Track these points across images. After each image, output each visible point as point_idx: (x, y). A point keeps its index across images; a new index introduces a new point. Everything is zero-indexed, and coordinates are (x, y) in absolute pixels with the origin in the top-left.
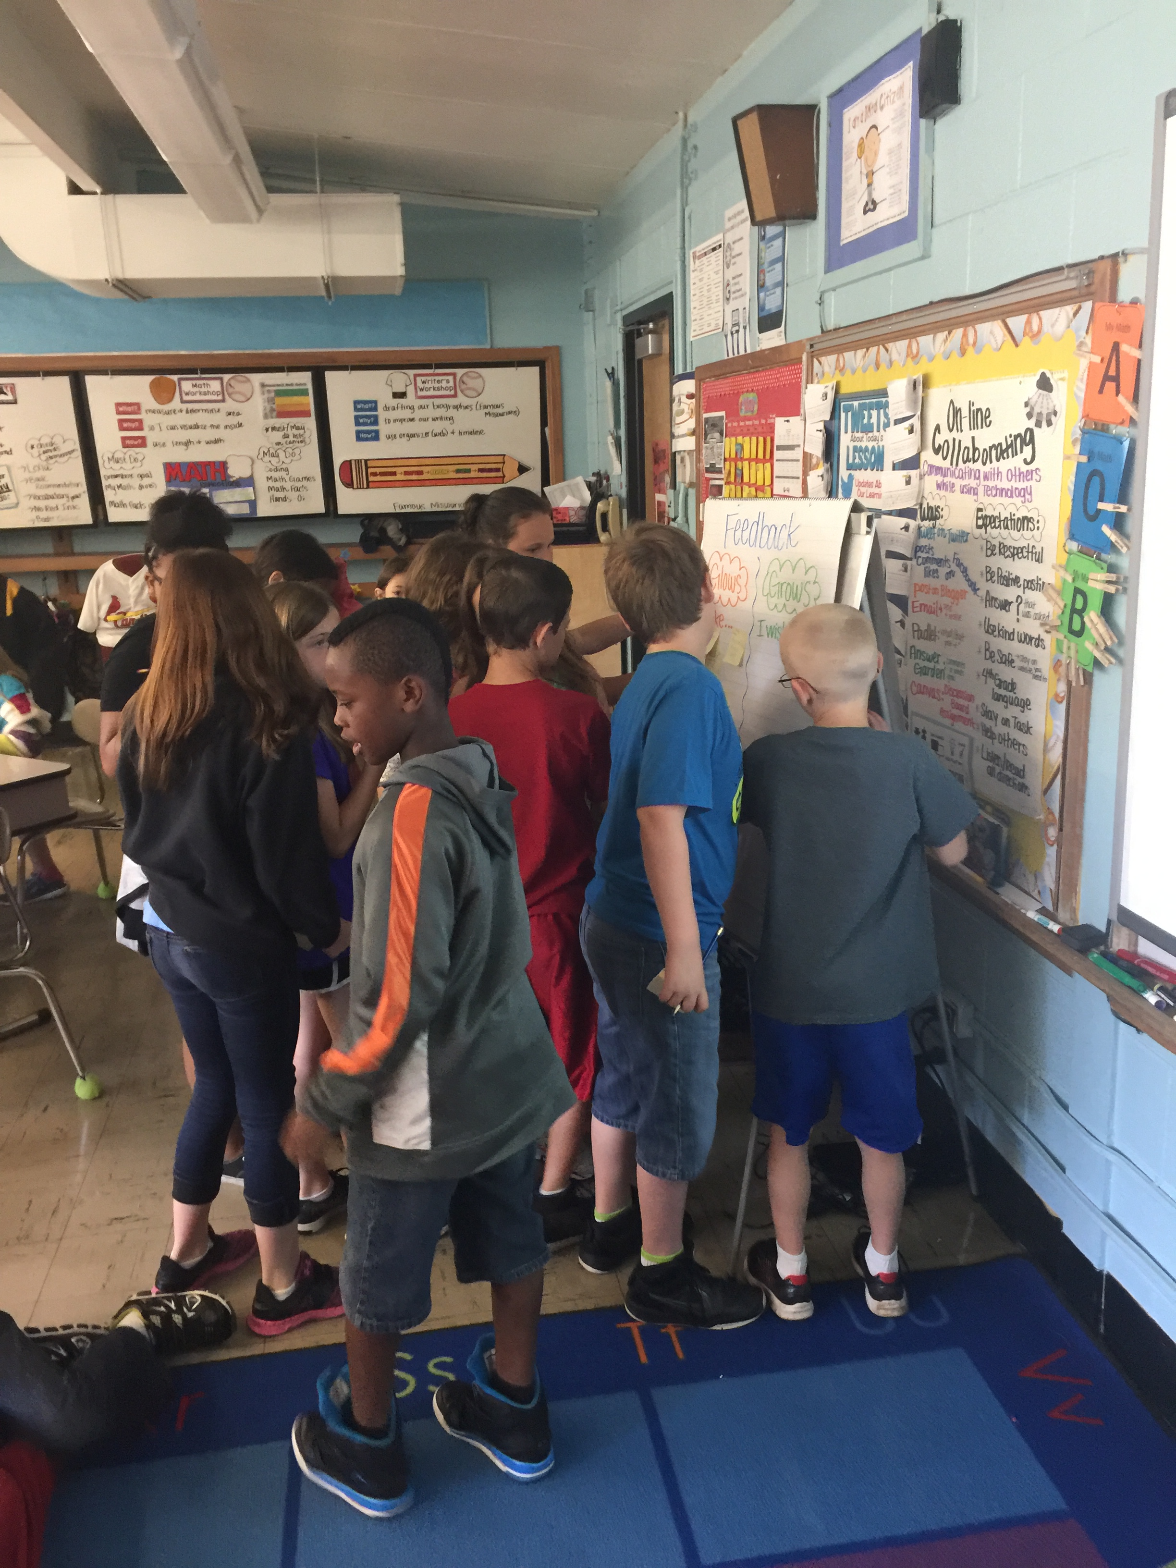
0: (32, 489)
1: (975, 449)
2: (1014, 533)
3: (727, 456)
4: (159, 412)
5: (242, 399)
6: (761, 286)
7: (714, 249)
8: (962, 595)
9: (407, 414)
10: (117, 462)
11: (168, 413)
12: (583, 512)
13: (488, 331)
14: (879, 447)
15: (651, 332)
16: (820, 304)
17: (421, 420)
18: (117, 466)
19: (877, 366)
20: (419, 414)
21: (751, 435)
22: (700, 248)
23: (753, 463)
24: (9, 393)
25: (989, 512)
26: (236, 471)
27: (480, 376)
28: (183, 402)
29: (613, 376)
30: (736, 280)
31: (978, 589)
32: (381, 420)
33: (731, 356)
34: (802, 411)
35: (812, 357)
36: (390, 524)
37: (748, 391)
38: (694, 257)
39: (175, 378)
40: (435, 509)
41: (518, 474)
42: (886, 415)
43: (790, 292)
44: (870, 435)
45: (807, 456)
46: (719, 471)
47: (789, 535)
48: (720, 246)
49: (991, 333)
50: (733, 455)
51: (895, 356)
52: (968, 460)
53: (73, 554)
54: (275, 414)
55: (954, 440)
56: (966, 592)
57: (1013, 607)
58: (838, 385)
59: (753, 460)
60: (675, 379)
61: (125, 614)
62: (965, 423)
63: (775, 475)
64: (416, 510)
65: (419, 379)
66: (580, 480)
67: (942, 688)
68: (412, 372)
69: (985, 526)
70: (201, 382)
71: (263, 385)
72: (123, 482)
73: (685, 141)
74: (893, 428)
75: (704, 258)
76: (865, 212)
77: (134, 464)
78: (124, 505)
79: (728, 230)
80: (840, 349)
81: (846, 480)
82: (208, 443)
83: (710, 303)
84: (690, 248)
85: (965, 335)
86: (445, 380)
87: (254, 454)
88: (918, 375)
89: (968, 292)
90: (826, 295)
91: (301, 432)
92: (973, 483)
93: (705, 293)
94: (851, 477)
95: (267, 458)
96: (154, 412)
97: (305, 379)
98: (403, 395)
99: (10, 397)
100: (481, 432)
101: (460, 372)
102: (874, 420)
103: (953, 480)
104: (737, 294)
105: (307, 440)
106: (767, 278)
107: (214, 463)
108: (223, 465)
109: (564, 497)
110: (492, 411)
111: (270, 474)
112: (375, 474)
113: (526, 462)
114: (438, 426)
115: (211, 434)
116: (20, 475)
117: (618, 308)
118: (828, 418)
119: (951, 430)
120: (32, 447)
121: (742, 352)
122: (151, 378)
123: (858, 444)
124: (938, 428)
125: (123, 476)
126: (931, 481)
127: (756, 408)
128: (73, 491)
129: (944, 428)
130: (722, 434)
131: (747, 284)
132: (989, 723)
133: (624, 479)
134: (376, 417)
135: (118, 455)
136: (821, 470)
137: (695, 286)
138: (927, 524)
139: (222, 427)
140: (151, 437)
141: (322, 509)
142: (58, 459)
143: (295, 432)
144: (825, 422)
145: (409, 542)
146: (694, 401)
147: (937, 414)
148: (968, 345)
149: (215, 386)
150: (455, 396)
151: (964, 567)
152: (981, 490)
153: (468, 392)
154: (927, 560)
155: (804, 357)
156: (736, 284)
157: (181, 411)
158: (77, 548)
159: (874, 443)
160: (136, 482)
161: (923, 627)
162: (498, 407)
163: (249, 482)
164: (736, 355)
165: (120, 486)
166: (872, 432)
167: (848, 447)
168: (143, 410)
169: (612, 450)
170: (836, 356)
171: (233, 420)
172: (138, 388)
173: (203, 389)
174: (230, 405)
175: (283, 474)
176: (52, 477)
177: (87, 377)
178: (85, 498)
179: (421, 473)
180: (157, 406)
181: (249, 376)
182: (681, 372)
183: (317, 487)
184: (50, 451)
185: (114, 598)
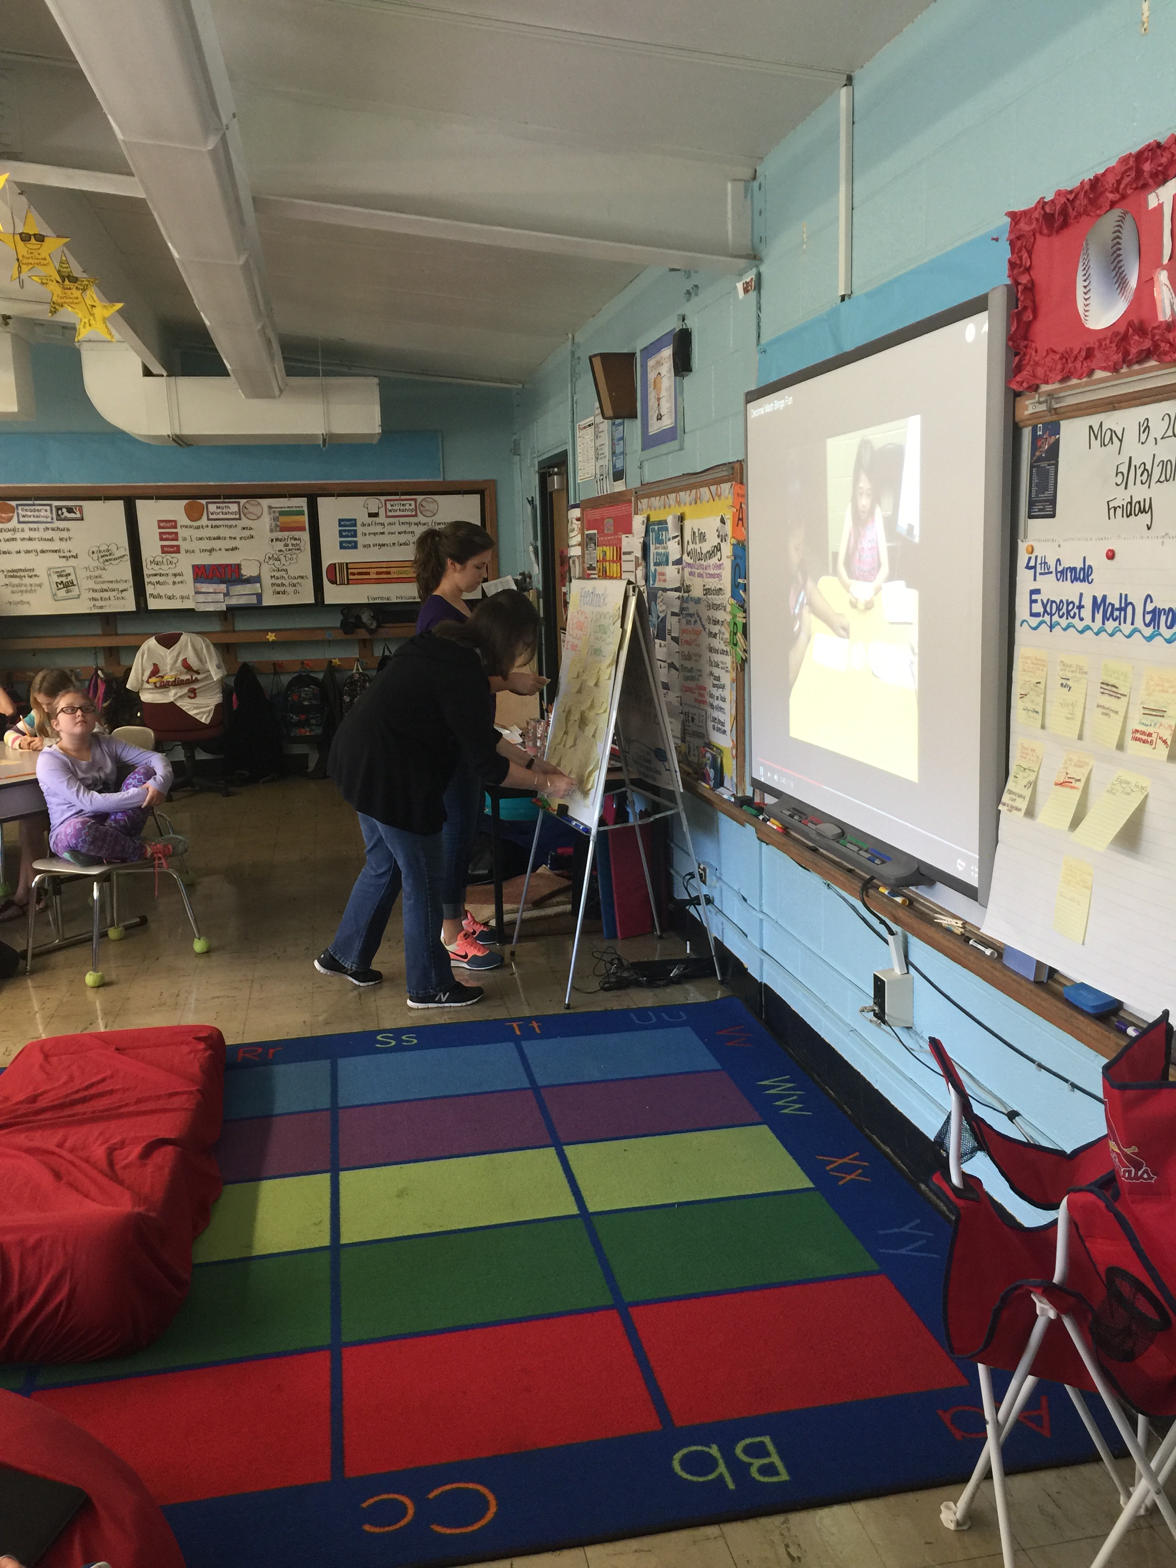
0: (91, 584)
2: (716, 597)
3: (598, 559)
4: (191, 527)
5: (254, 517)
6: (614, 453)
7: (590, 425)
9: (379, 529)
10: (157, 564)
11: (198, 528)
15: (555, 474)
16: (641, 468)
17: (389, 533)
18: (156, 567)
20: (387, 529)
21: (611, 545)
22: (582, 423)
23: (611, 563)
24: (78, 513)
25: (707, 587)
26: (247, 571)
27: (435, 501)
28: (209, 519)
29: (533, 503)
30: (602, 447)
31: (705, 628)
32: (359, 534)
33: (599, 494)
35: (636, 499)
36: (364, 613)
37: (608, 518)
38: (579, 429)
39: (204, 502)
40: (399, 601)
42: (666, 535)
43: (627, 458)
44: (662, 546)
45: (635, 557)
46: (594, 569)
47: (604, 599)
48: (593, 424)
49: (705, 493)
50: (601, 558)
51: (671, 501)
53: (116, 634)
54: (278, 528)
55: (694, 549)
57: (717, 636)
58: (648, 518)
59: (611, 561)
60: (569, 507)
61: (162, 677)
62: (697, 539)
63: (623, 570)
64: (385, 601)
65: (388, 503)
67: (695, 686)
68: (383, 498)
69: (707, 594)
70: (224, 505)
71: (270, 507)
72: (161, 579)
73: (573, 353)
75: (584, 430)
76: (658, 419)
77: (170, 566)
78: (161, 597)
79: (597, 415)
80: (648, 496)
81: (653, 572)
82: (227, 550)
84: (577, 422)
85: (695, 493)
86: (408, 504)
87: (262, 559)
88: (679, 513)
89: (697, 471)
90: (643, 463)
91: (298, 542)
93: (585, 452)
94: (655, 570)
95: (271, 562)
96: (186, 527)
97: (302, 502)
98: (376, 515)
99: (78, 515)
101: (420, 498)
102: (664, 537)
104: (602, 456)
105: (302, 549)
106: (616, 449)
107: (231, 565)
108: (238, 567)
111: (273, 574)
112: (353, 574)
114: (403, 538)
115: (231, 544)
116: (82, 574)
117: (536, 455)
119: (692, 543)
120: (93, 553)
121: (605, 493)
122: (185, 502)
123: (658, 551)
125: (161, 575)
127: (612, 529)
128: (121, 586)
130: (595, 545)
131: (607, 451)
132: (711, 701)
133: (541, 577)
134: (355, 531)
135: (159, 559)
137: (579, 448)
138: (686, 595)
139: (238, 538)
140: (184, 545)
141: (312, 601)
142: (112, 562)
143: (294, 542)
145: (379, 626)
146: (580, 522)
147: (688, 536)
148: (697, 499)
149: (234, 508)
150: (416, 516)
151: (700, 617)
153: (425, 513)
154: (686, 615)
155: (633, 499)
156: (602, 449)
157: (208, 526)
158: (119, 631)
160: (171, 579)
161: (686, 653)
163: (257, 579)
164: (602, 494)
165: (158, 583)
166: (663, 544)
167: (653, 552)
168: (179, 526)
169: (533, 558)
170: (647, 499)
171: (247, 533)
172: (175, 510)
173: (224, 510)
174: (245, 522)
175: (283, 574)
176: (107, 576)
177: (137, 501)
178: (131, 591)
179: (389, 573)
180: (189, 523)
181: (260, 500)
182: (573, 503)
183: (309, 584)
184: (106, 556)
185: (155, 665)
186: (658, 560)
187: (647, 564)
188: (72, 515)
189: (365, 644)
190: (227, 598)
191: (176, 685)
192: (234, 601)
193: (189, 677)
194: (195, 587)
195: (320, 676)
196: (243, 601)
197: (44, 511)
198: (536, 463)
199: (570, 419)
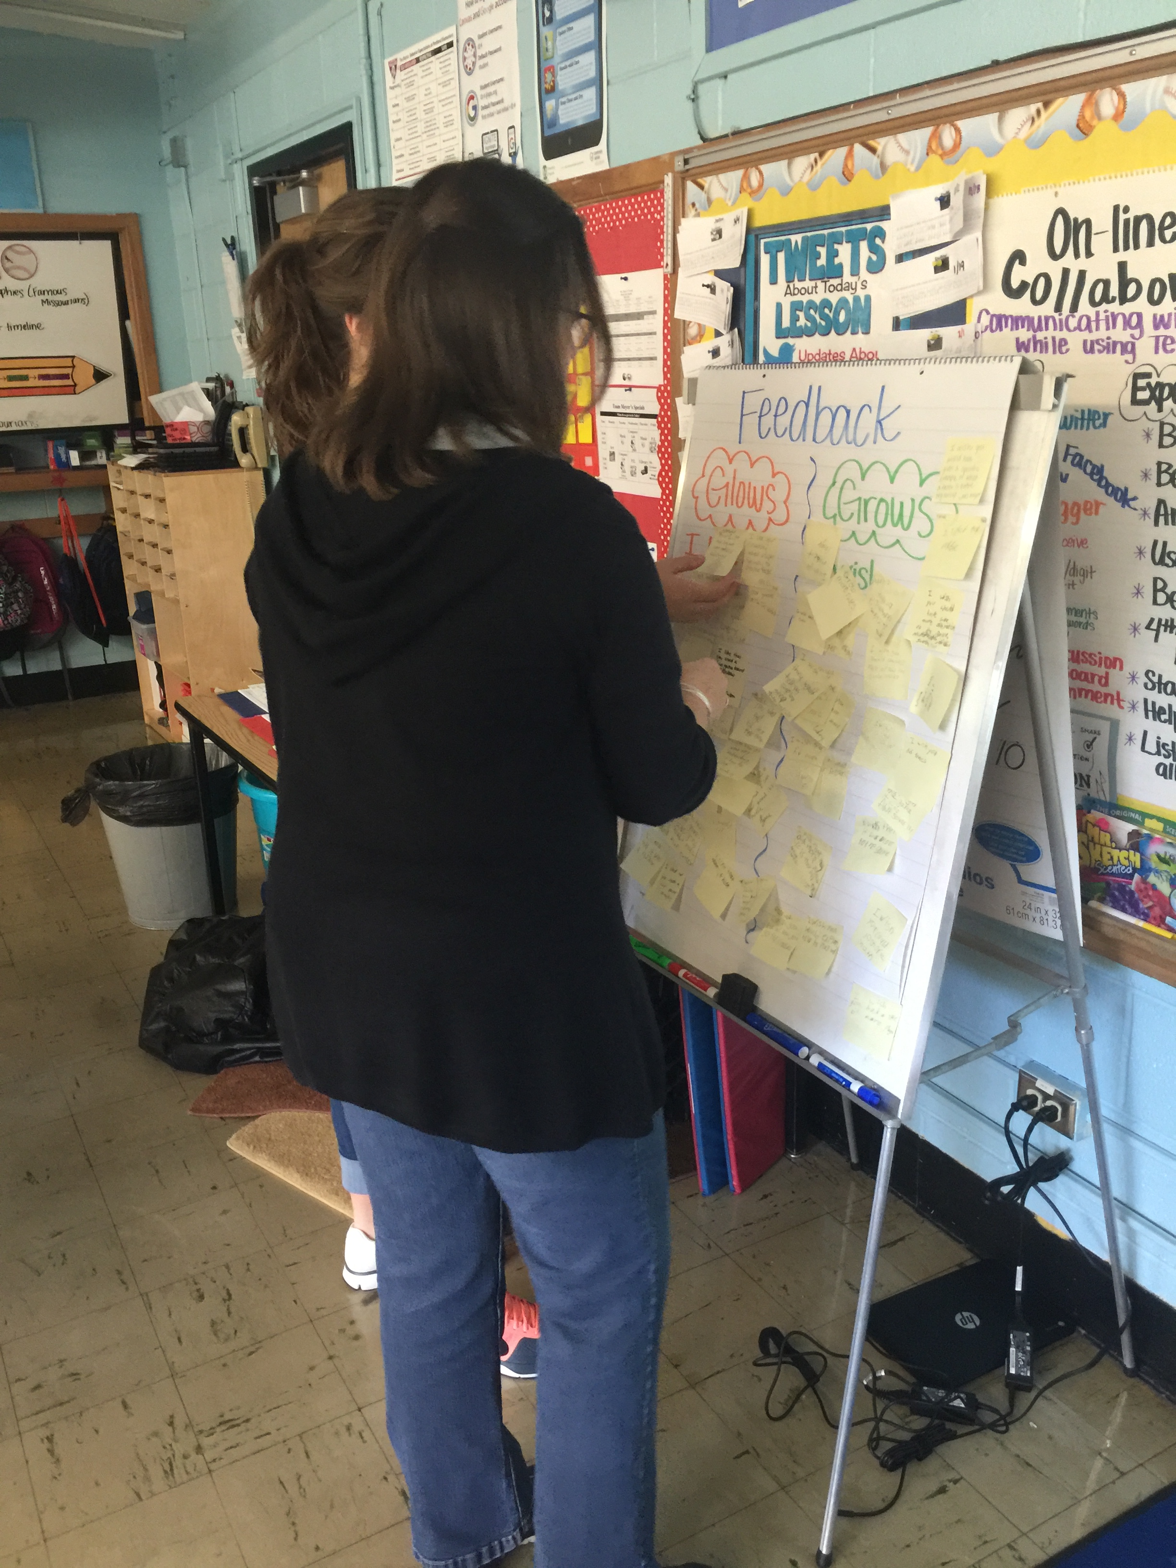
1: (1127, 281)
6: (547, 90)
7: (437, 51)
8: (1093, 508)
12: (207, 429)
13: (38, 190)
14: (857, 299)
15: (303, 183)
16: (693, 100)
19: (849, 176)
22: (404, 55)
25: (1169, 378)
27: (31, 251)
29: (236, 246)
30: (491, 89)
31: (1135, 499)
34: (666, 260)
35: (684, 180)
38: (393, 67)
41: (93, 381)
44: (835, 282)
45: (677, 324)
47: (879, 422)
48: (450, 45)
51: (894, 157)
52: (1106, 298)
55: (1066, 272)
56: (1098, 504)
62: (1100, 241)
66: (196, 387)
74: (893, 267)
75: (416, 68)
79: (469, 19)
80: (751, 161)
81: (774, 351)
83: (431, 128)
84: (383, 57)
90: (701, 89)
92: (1122, 335)
93: (420, 114)
94: (788, 347)
100: (38, 327)
101: (2, 245)
102: (843, 259)
103: (1060, 334)
104: (494, 109)
106: (558, 78)
109: (178, 410)
110: (50, 297)
113: (104, 366)
117: (238, 156)
118: (731, 265)
119: (1054, 256)
123: (805, 298)
124: (1018, 257)
126: (997, 341)
129: (1037, 254)
131: (514, 88)
136: (716, 341)
137: (397, 109)
144: (726, 273)
148: (1100, 118)
151: (1094, 466)
152: (1144, 345)
153: (14, 272)
155: (668, 179)
159: (845, 294)
162: (58, 292)
166: (841, 276)
167: (779, 306)
170: (740, 173)
186: (802, 322)
187: (740, 333)
198: (240, 174)
199: (363, 52)
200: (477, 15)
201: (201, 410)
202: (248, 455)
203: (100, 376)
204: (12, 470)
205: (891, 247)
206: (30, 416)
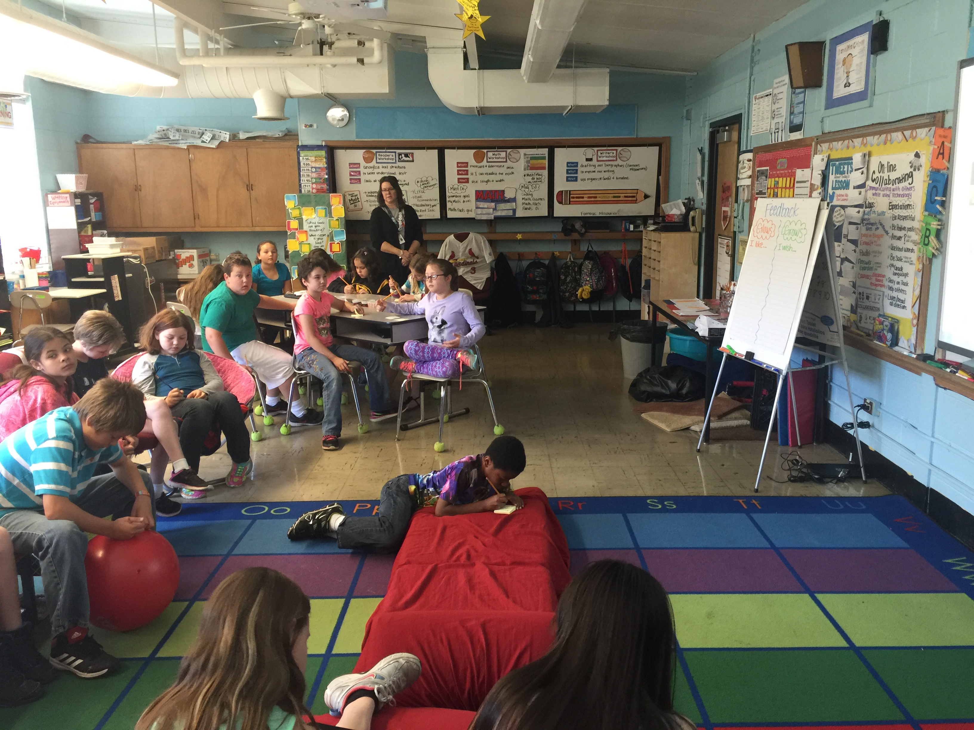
1: (889, 180)
2: (904, 211)
3: (769, 187)
4: (476, 166)
5: (515, 161)
6: (792, 113)
7: (767, 96)
8: (882, 236)
9: (592, 169)
10: (455, 190)
11: (480, 167)
12: (681, 217)
13: (636, 129)
14: (847, 180)
15: (727, 131)
16: (822, 122)
17: (598, 172)
18: (454, 192)
19: (848, 147)
20: (598, 169)
21: (783, 177)
22: (759, 95)
23: (784, 190)
24: (411, 157)
25: (894, 203)
26: (508, 195)
27: (629, 151)
28: (488, 162)
29: (702, 151)
30: (779, 110)
31: (889, 233)
32: (579, 172)
33: (773, 142)
34: (811, 166)
35: (817, 144)
36: (577, 223)
37: (782, 158)
38: (755, 98)
39: (485, 151)
40: (601, 215)
41: (644, 199)
42: (851, 168)
43: (806, 116)
44: (844, 175)
45: (812, 185)
48: (770, 94)
49: (897, 136)
50: (773, 186)
51: (856, 144)
52: (886, 184)
54: (529, 168)
55: (881, 176)
57: (903, 239)
58: (829, 156)
59: (784, 188)
60: (740, 153)
61: (456, 260)
62: (886, 170)
64: (592, 215)
65: (599, 152)
66: (680, 202)
67: (872, 274)
68: (596, 149)
69: (893, 208)
70: (497, 153)
71: (525, 155)
72: (457, 199)
73: (753, 47)
74: (854, 173)
75: (761, 99)
76: (845, 87)
77: (462, 191)
78: (455, 210)
79: (775, 88)
80: (831, 141)
81: (831, 194)
82: (497, 181)
83: (763, 118)
84: (753, 94)
85: (887, 137)
86: (612, 153)
87: (517, 187)
88: (866, 151)
89: (888, 121)
90: (825, 119)
91: (541, 177)
92: (888, 193)
93: (760, 114)
94: (834, 193)
95: (523, 189)
96: (474, 166)
97: (545, 151)
98: (591, 160)
99: (411, 159)
100: (627, 178)
101: (619, 149)
102: (846, 169)
103: (879, 192)
104: (779, 116)
105: (543, 181)
106: (795, 110)
107: (499, 191)
108: (503, 192)
109: (672, 210)
110: (633, 168)
111: (524, 197)
112: (573, 198)
113: (648, 193)
114: (606, 175)
115: (499, 177)
117: (708, 119)
118: (824, 169)
119: (880, 173)
120: (418, 182)
121: (780, 141)
122: (474, 151)
123: (838, 179)
124: (874, 172)
125: (456, 196)
126: (870, 193)
127: (786, 166)
128: (432, 203)
129: (877, 172)
130: (766, 177)
131: (784, 111)
132: (891, 285)
133: (705, 201)
134: (577, 170)
135: (456, 186)
136: (820, 190)
138: (868, 209)
139: (504, 174)
140: (471, 178)
141: (546, 214)
142: (429, 188)
143: (538, 177)
144: (822, 171)
145: (586, 232)
146: (751, 163)
147: (874, 166)
148: (888, 141)
149: (503, 154)
150: (616, 160)
151: (883, 225)
152: (891, 195)
153: (623, 159)
154: (867, 224)
155: (813, 144)
157: (486, 166)
159: (845, 179)
160: (462, 199)
161: (865, 251)
162: (637, 166)
163: (514, 200)
164: (776, 142)
165: (454, 201)
167: (833, 180)
168: (469, 166)
169: (699, 188)
170: (829, 143)
171: (510, 171)
172: (468, 155)
173: (497, 156)
174: (509, 164)
175: (530, 197)
176: (425, 196)
177: (446, 150)
178: (438, 206)
179: (596, 197)
180: (475, 164)
181: (519, 150)
182: (744, 150)
183: (545, 203)
184: (425, 184)
185: (453, 252)
186: (837, 186)
187: (825, 189)
188: (407, 159)
189: (575, 242)
190: (494, 212)
191: (464, 265)
192: (499, 214)
193: (472, 260)
194: (476, 204)
195: (547, 262)
196: (504, 214)
197: (391, 155)
198: (707, 124)
199: (747, 92)
200: (778, 87)
201: (680, 210)
202: (694, 227)
203: (646, 197)
204: (608, 231)
205: (854, 167)
206: (619, 211)
